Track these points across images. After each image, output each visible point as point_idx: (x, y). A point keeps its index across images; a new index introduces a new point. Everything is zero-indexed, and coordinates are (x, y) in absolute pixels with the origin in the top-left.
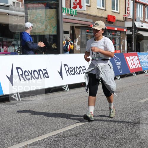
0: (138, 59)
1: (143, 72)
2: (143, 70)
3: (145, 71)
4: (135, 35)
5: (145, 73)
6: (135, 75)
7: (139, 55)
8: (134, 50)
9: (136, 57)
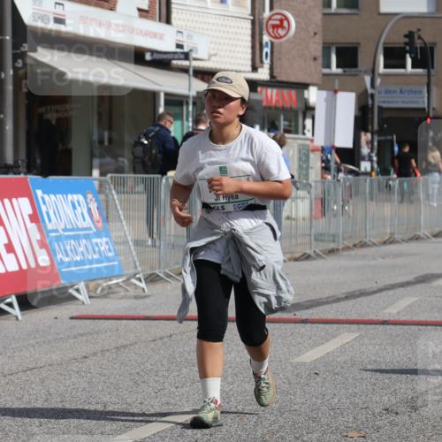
0: (35, 218)
1: (60, 297)
2: (63, 282)
3: (78, 290)
4: (15, 69)
5: (74, 298)
6: (16, 311)
7: (39, 193)
8: (9, 159)
9: (24, 204)
